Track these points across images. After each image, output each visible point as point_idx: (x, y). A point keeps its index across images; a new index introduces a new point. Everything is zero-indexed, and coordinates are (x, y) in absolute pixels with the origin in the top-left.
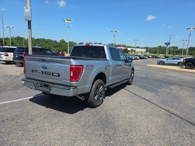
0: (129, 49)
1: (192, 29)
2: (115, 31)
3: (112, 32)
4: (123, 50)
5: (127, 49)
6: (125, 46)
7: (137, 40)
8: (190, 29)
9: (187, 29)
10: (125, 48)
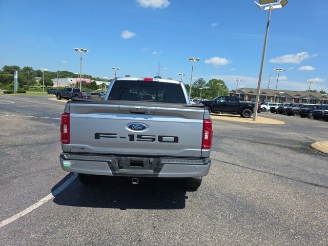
0: (98, 83)
1: (195, 60)
2: (82, 50)
3: (77, 50)
4: (88, 84)
5: (95, 83)
6: (90, 77)
7: (117, 69)
8: (193, 59)
9: (189, 59)
10: (92, 81)
